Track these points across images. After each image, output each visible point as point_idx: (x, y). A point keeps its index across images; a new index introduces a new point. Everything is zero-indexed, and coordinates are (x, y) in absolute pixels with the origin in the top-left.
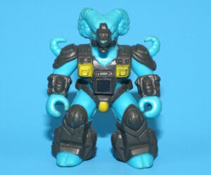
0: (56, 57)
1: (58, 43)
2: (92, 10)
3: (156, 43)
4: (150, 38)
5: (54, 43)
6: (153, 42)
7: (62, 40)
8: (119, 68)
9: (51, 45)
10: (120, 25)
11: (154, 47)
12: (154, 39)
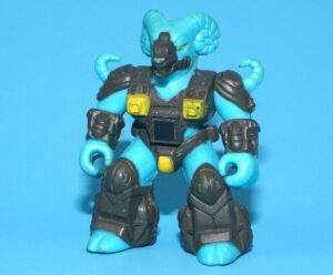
0: (102, 84)
1: (107, 62)
2: (157, 11)
3: (257, 70)
4: (248, 62)
5: (102, 62)
6: (252, 68)
7: (114, 57)
8: (187, 103)
9: (96, 65)
10: (199, 37)
11: (254, 76)
12: (254, 64)
